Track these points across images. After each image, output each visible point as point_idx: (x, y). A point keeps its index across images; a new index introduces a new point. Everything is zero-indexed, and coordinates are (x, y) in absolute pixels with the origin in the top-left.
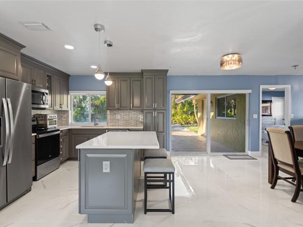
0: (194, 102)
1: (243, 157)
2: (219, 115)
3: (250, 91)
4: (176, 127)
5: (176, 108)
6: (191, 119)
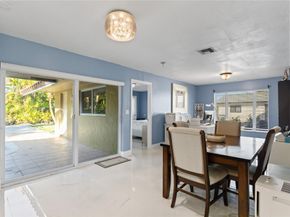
0: (49, 95)
1: (116, 161)
2: (84, 112)
3: (123, 84)
4: (23, 127)
5: (22, 103)
6: (44, 116)
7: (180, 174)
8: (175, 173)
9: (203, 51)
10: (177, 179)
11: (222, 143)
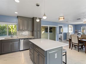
3: (57, 26)
7: (73, 44)
8: (72, 44)
9: (78, 19)
10: (72, 45)
11: (83, 39)
